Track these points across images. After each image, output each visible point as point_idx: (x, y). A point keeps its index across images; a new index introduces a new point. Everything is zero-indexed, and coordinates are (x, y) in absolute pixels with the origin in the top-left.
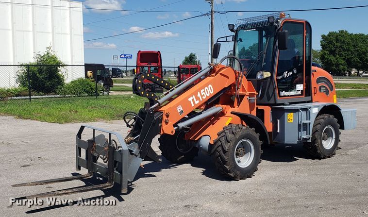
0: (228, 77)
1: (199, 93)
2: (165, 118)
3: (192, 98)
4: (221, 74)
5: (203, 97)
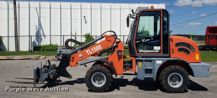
0: (111, 41)
1: (92, 48)
2: (71, 59)
3: (88, 51)
4: (107, 40)
5: (95, 51)
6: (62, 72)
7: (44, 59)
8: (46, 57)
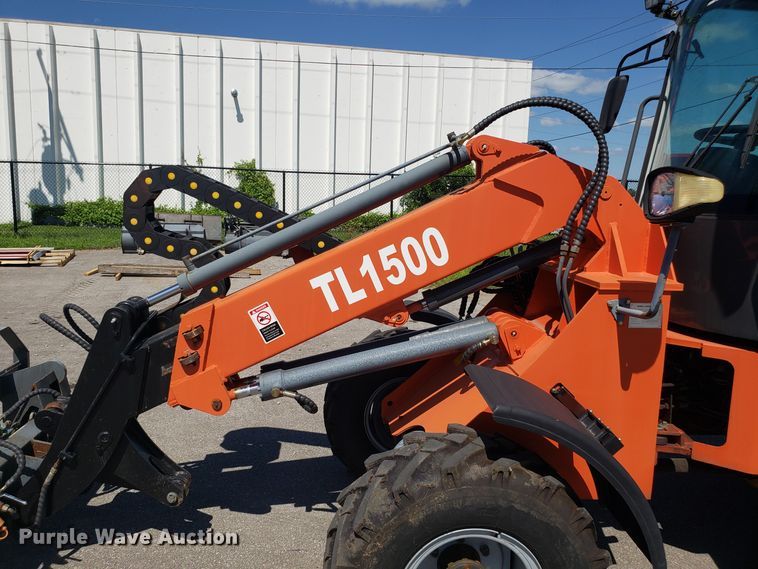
0: (538, 201)
1: (367, 259)
2: (183, 349)
3: (328, 277)
4: (499, 184)
5: (391, 279)
6: (101, 453)
7: (63, 264)
8: (72, 257)
